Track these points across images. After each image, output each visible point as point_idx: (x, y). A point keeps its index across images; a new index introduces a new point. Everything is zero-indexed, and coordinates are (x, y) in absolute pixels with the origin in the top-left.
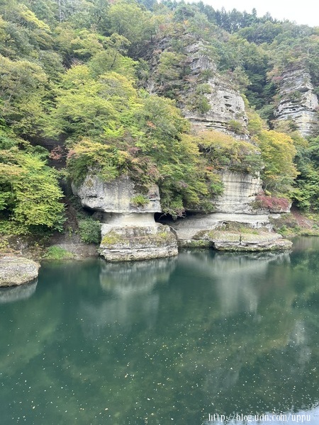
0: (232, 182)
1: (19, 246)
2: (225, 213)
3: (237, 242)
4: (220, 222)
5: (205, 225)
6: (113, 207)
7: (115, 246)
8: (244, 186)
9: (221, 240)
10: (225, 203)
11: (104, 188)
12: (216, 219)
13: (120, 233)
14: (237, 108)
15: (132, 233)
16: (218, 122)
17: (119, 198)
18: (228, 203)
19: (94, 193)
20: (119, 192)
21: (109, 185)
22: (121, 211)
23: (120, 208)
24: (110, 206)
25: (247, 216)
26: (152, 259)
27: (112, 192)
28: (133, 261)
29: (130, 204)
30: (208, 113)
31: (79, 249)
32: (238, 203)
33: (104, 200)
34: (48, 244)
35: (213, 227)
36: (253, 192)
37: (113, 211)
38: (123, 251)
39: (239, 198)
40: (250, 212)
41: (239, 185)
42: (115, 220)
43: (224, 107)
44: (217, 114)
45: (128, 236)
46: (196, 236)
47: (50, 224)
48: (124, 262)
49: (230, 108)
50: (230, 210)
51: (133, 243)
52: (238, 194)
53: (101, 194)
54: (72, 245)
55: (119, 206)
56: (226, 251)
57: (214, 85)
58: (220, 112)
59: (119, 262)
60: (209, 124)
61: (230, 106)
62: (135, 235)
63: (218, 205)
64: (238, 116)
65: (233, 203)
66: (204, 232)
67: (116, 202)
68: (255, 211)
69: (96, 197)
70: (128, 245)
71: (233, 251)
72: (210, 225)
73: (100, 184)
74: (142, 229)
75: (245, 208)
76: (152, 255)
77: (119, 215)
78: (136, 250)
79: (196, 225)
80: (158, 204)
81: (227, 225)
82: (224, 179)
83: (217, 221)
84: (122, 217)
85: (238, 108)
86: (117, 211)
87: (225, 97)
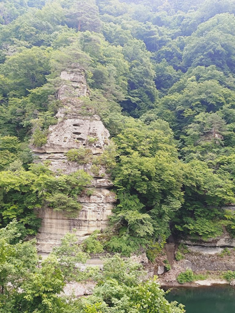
0: (57, 219)
44: (58, 145)
82: (47, 216)
87: (74, 125)
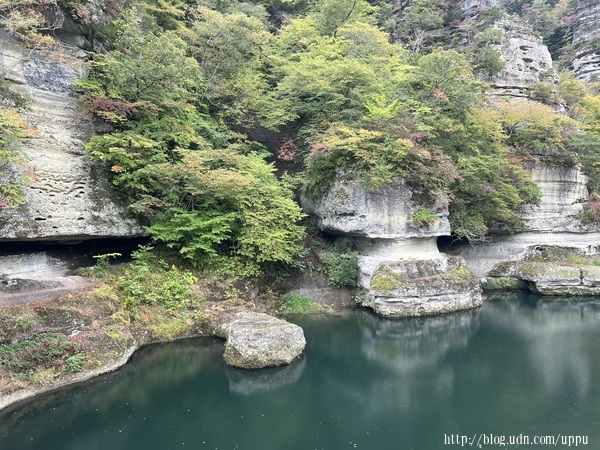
1: (249, 294)
2: (538, 232)
3: (574, 281)
4: (531, 248)
5: (505, 253)
6: (380, 230)
7: (395, 293)
8: (565, 187)
9: (548, 277)
10: (537, 218)
11: (366, 200)
12: (524, 243)
13: (398, 271)
14: (541, 63)
15: (415, 270)
16: (514, 88)
17: (389, 215)
18: (541, 215)
19: (350, 209)
20: (389, 204)
21: (374, 196)
22: (393, 236)
23: (390, 230)
24: (376, 229)
25: (572, 236)
26: (450, 313)
27: (379, 205)
28: (424, 317)
29: (408, 224)
30: (499, 74)
31: (326, 297)
32: (557, 215)
33: (368, 219)
34: (283, 290)
35: (521, 256)
36: (577, 196)
37: (381, 236)
38: (409, 300)
39: (557, 208)
40: (577, 229)
41: (557, 186)
42: (381, 250)
43: (522, 63)
45: (412, 277)
46: (494, 271)
47: (288, 259)
48: (410, 318)
49: (532, 64)
50: (546, 227)
51: (423, 287)
52: (556, 200)
53: (362, 209)
54: (316, 289)
55: (390, 229)
56: (557, 295)
57: (504, 31)
58: (517, 72)
59: (402, 318)
60: (501, 91)
61: (531, 61)
62: (421, 273)
63: (528, 220)
64: (542, 77)
65: (549, 215)
66: (508, 264)
67: (385, 221)
68: (585, 228)
69: (352, 215)
70: (414, 291)
71: (568, 295)
72: (514, 252)
73: (361, 193)
74: (428, 263)
75: (569, 224)
76: (451, 306)
77: (387, 241)
78: (427, 299)
79: (490, 253)
80: (447, 222)
81: (544, 253)
83: (525, 246)
84: (394, 244)
85: (543, 64)
86: (386, 236)
